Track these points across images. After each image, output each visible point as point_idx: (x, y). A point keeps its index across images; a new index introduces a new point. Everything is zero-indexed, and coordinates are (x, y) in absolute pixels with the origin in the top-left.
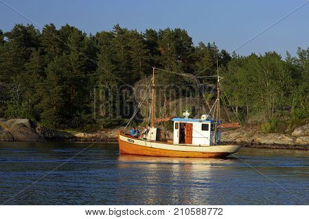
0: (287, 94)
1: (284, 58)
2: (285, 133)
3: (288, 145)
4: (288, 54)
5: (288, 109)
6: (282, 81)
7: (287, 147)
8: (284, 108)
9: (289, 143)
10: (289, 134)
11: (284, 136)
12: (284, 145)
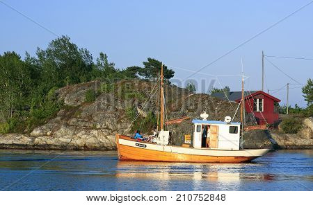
0: (26, 95)
1: (23, 59)
2: (24, 133)
3: (27, 145)
4: (27, 54)
5: (27, 109)
6: (21, 81)
7: (25, 147)
8: (23, 108)
9: (28, 143)
10: (28, 134)
11: (22, 136)
12: (23, 145)
